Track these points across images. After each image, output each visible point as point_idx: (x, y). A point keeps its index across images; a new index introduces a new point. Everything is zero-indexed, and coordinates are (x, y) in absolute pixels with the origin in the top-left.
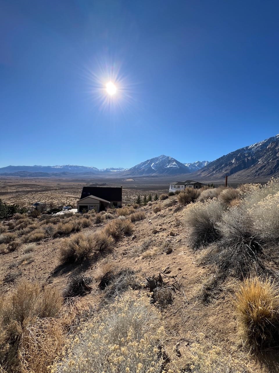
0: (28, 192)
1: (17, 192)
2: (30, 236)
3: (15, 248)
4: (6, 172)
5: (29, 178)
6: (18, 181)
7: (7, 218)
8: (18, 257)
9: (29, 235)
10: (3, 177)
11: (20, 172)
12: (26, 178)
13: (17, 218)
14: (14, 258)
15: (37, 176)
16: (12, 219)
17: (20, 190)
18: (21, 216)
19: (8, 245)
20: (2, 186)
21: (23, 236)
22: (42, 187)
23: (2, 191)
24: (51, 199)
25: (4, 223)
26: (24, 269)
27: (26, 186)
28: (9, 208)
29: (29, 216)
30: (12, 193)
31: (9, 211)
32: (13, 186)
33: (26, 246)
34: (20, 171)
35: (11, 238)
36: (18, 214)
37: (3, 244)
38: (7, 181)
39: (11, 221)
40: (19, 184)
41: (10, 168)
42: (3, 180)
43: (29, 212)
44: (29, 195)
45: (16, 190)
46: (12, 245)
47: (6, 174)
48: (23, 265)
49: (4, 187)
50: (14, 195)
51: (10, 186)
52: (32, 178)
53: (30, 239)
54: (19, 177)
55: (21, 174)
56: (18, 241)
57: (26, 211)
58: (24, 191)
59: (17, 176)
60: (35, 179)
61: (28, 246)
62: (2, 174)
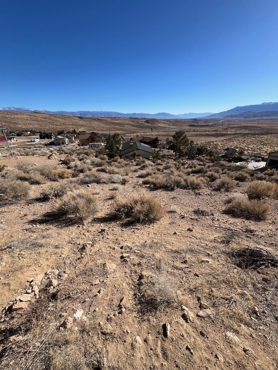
4: (233, 113)
5: (252, 119)
6: (239, 123)
10: (229, 119)
11: (245, 112)
12: (248, 119)
15: (261, 116)
22: (263, 129)
23: (223, 133)
24: (263, 145)
27: (245, 128)
30: (231, 134)
32: (234, 128)
38: (231, 123)
40: (240, 125)
41: (237, 109)
42: (229, 122)
47: (232, 116)
49: (226, 129)
51: (231, 128)
52: (256, 118)
54: (242, 118)
55: (246, 114)
59: (241, 117)
60: (258, 119)
62: (228, 117)
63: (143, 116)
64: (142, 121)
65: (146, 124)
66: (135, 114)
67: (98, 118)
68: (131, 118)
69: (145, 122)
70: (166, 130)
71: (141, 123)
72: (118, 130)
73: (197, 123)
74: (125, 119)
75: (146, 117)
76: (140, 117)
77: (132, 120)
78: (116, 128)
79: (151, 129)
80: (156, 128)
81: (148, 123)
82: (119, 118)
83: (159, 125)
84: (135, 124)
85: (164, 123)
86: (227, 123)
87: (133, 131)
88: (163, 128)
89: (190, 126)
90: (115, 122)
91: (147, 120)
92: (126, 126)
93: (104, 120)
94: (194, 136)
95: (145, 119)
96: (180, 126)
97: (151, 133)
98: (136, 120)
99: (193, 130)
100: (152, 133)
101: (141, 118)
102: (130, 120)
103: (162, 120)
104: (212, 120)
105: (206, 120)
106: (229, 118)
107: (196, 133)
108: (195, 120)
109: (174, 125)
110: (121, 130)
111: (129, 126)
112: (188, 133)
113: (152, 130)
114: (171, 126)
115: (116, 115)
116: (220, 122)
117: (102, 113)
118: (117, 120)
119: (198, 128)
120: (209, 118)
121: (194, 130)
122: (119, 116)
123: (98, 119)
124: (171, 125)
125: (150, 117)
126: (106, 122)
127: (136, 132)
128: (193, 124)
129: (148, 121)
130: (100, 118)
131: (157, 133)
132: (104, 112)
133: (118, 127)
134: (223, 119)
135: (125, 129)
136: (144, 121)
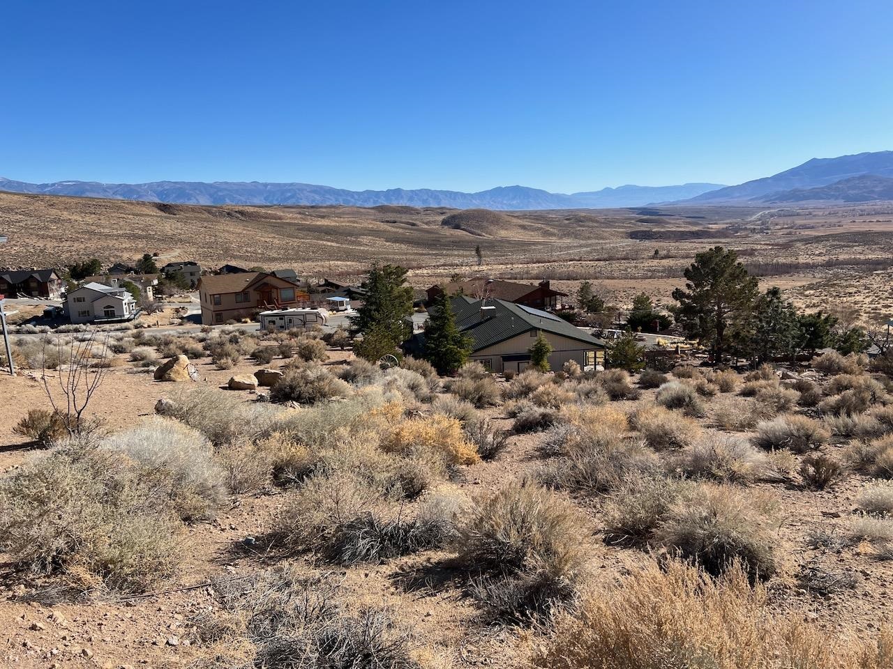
0: (872, 266)
1: (829, 265)
2: (883, 450)
3: (826, 480)
5: (879, 204)
6: (833, 220)
7: (795, 363)
8: (836, 516)
9: (876, 444)
10: (787, 205)
11: (848, 181)
12: (866, 206)
13: (828, 369)
14: (824, 514)
16: (809, 367)
17: (841, 257)
18: (844, 361)
19: (800, 458)
20: (781, 241)
21: (855, 443)
23: (782, 260)
25: (785, 376)
26: (865, 574)
27: (865, 238)
28: (802, 325)
29: (874, 369)
31: (802, 337)
32: (818, 239)
33: (867, 485)
34: (849, 175)
35: (808, 437)
36: (829, 353)
37: (786, 452)
38: (799, 222)
39: (808, 376)
40: (839, 230)
41: (814, 167)
42: (789, 220)
43: (874, 350)
44: (876, 281)
45: (826, 258)
46: (817, 464)
47: (796, 196)
48: (858, 554)
49: (786, 246)
50: (818, 277)
51: (807, 241)
53: (882, 465)
54: (841, 202)
56: (835, 454)
57: (863, 347)
58: (856, 262)
59: (837, 198)
61: (877, 489)
62: (784, 197)
63: (431, 200)
64: (431, 219)
65: (448, 232)
66: (398, 192)
67: (241, 208)
68: (382, 209)
69: (445, 223)
70: (538, 256)
71: (426, 227)
72: (332, 255)
73: (657, 222)
74: (357, 213)
75: (445, 203)
76: (418, 205)
77: (391, 216)
78: (323, 249)
79: (478, 251)
80: (492, 246)
81: (457, 227)
82: (331, 207)
83: (503, 233)
84: (401, 231)
85: (523, 227)
86: (781, 221)
87: (401, 260)
88: (522, 246)
89: (633, 235)
90: (318, 223)
91: (454, 217)
92: (365, 240)
93: (267, 217)
94: (662, 277)
95: (441, 211)
96: (589, 238)
97: (476, 268)
98: (405, 218)
99: (652, 253)
100: (481, 268)
101: (426, 209)
102: (380, 216)
103: (512, 215)
104: (719, 212)
105: (695, 215)
106: (785, 204)
107: (665, 262)
108: (650, 214)
109: (568, 235)
110: (348, 256)
111: (380, 242)
112: (633, 264)
113: (479, 255)
114: (553, 239)
115: (317, 197)
116: (754, 218)
117: (255, 189)
118: (323, 217)
119: (671, 246)
120: (705, 205)
121: (656, 252)
122: (331, 201)
123: (242, 213)
124: (553, 235)
125: (461, 206)
126: (279, 226)
127: (414, 264)
128: (644, 227)
129: (454, 221)
130: (252, 209)
131: (504, 267)
132: (266, 185)
133: (333, 244)
134: (764, 208)
135: (363, 252)
136: (441, 218)
